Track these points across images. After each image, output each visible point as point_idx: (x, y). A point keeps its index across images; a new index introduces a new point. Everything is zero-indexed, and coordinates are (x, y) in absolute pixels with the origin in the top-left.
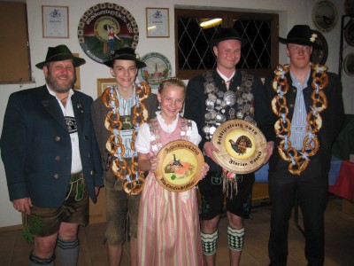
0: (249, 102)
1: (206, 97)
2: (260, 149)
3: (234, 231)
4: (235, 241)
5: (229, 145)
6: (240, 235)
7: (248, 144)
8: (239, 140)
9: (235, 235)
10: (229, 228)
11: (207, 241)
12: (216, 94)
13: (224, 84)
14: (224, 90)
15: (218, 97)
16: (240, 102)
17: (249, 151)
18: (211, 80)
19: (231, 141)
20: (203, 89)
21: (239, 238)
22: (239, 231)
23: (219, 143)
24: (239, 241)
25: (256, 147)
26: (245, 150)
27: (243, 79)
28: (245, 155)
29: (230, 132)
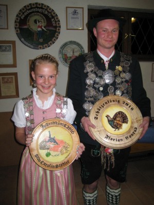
0: (126, 81)
1: (86, 75)
2: (136, 125)
3: (112, 191)
4: (112, 198)
5: (105, 120)
6: (117, 194)
7: (124, 119)
8: (116, 116)
9: (113, 194)
10: (108, 188)
11: (88, 198)
12: (95, 73)
13: (104, 64)
14: (103, 69)
15: (97, 76)
16: (118, 80)
17: (125, 127)
18: (92, 59)
19: (107, 116)
20: (84, 68)
21: (116, 196)
22: (117, 191)
23: (96, 118)
24: (116, 199)
25: (132, 123)
26: (121, 125)
27: (122, 59)
28: (120, 130)
29: (107, 107)
